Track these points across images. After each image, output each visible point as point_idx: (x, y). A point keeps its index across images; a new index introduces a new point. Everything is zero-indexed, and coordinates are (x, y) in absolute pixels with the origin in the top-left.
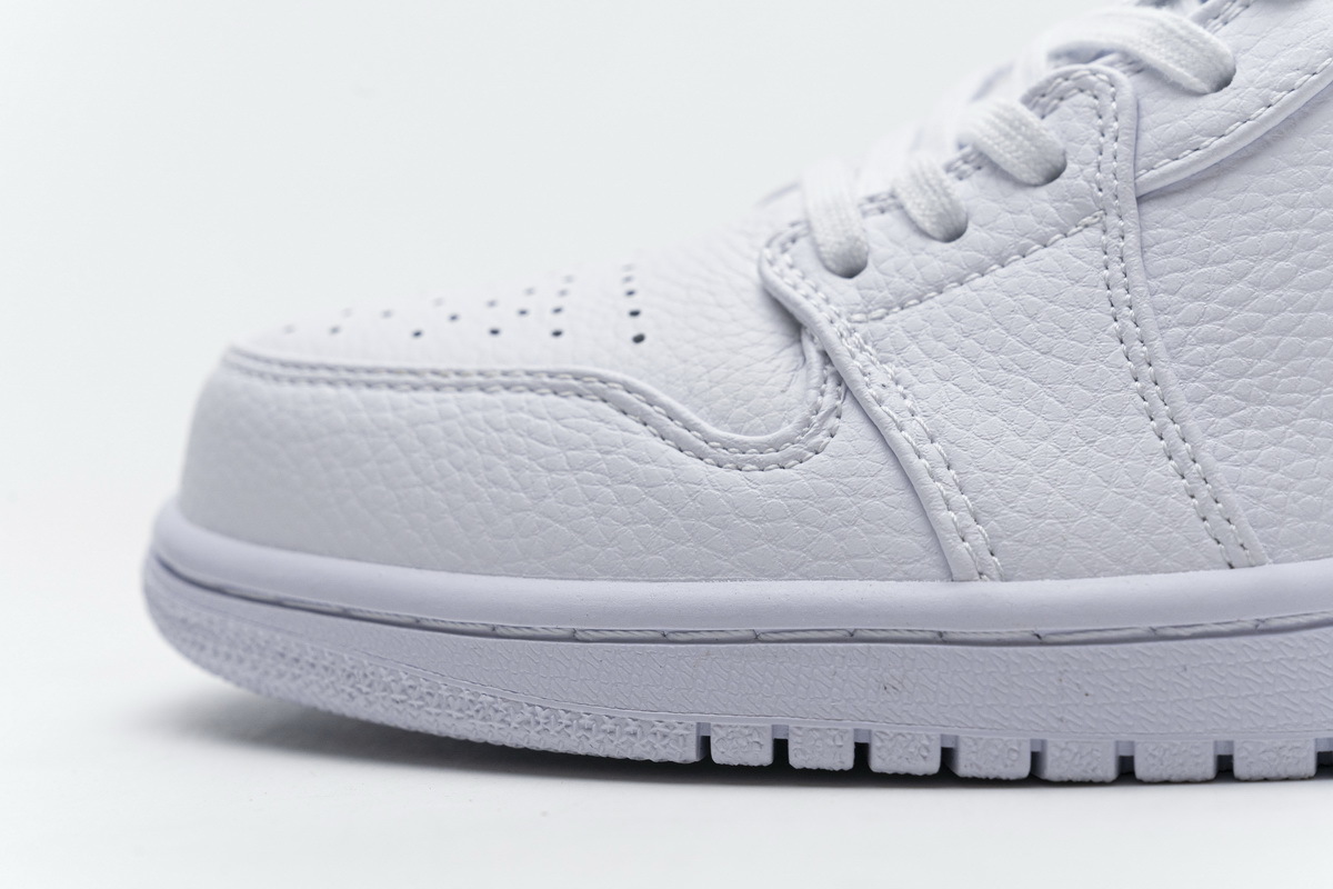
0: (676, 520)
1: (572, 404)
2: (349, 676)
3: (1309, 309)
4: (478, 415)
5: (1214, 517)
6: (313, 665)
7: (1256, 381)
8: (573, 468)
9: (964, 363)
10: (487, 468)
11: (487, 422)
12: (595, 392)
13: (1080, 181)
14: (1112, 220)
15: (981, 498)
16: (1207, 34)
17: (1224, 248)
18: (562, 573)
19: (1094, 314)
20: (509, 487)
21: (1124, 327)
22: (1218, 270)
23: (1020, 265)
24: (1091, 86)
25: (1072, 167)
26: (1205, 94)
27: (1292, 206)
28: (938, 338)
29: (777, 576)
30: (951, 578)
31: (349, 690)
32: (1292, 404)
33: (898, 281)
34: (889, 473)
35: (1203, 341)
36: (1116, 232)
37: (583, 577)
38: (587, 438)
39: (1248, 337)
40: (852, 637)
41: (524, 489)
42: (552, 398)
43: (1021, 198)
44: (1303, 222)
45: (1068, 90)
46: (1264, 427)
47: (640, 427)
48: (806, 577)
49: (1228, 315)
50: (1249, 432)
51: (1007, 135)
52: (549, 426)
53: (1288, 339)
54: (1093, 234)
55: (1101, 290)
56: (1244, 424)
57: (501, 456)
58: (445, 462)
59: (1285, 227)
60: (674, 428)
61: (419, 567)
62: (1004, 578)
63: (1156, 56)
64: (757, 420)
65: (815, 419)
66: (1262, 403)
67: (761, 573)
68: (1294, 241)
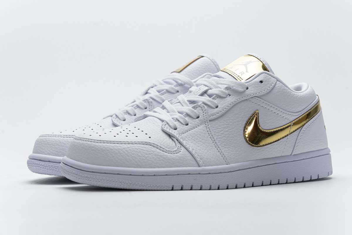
0: (165, 160)
1: (146, 146)
2: (120, 182)
3: (230, 134)
4: (133, 147)
5: (225, 159)
6: (114, 181)
7: (226, 143)
8: (150, 154)
9: (193, 141)
10: (137, 154)
11: (135, 148)
12: (149, 144)
13: (202, 118)
14: (206, 123)
15: (201, 157)
16: (213, 100)
17: (220, 127)
18: (151, 167)
19: (207, 135)
20: (141, 157)
21: (211, 137)
22: (220, 130)
23: (197, 128)
24: (201, 106)
25: (200, 117)
26: (215, 108)
27: (227, 122)
28: (189, 138)
29: (179, 167)
30: (199, 166)
31: (120, 184)
32: (230, 146)
33: (182, 130)
34: (189, 155)
35: (219, 138)
36: (207, 125)
37: (154, 168)
38: (150, 150)
39: (224, 138)
40: (189, 174)
41: (144, 157)
42: (143, 145)
43: (194, 120)
44: (229, 124)
45: (198, 107)
46: (227, 148)
47: (156, 149)
48: (183, 167)
49: (222, 135)
50: (226, 149)
51: (192, 112)
52: (145, 149)
53: (228, 138)
54: (204, 125)
55: (207, 132)
56: (225, 148)
57: (139, 153)
58: (131, 154)
59: (227, 125)
60: (161, 149)
61: (129, 167)
62: (205, 166)
63: (209, 103)
64: (171, 148)
65: (179, 148)
66: (227, 146)
67: (177, 167)
68: (228, 127)
